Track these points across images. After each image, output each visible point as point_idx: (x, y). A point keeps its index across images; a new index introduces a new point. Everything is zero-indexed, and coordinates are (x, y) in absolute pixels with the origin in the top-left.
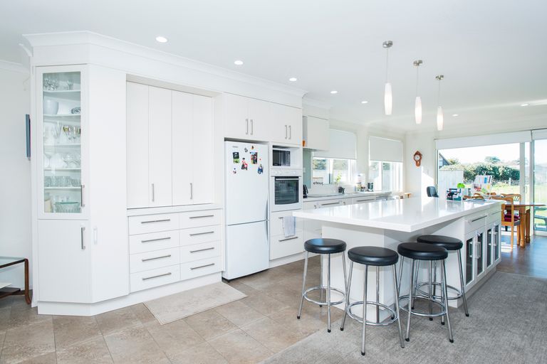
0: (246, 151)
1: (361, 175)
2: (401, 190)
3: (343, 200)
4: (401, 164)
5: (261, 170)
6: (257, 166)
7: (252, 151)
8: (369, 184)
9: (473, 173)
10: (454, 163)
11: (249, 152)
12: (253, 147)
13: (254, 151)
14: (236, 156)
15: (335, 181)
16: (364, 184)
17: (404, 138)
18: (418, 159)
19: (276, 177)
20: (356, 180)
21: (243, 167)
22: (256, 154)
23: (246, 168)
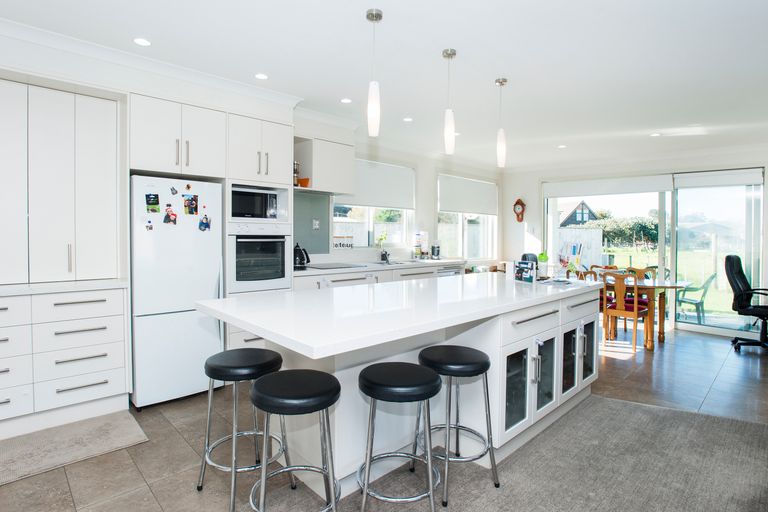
0: (174, 191)
1: (422, 233)
2: (495, 258)
3: (375, 274)
4: (496, 218)
5: (205, 225)
6: (196, 219)
7: (186, 192)
8: (433, 248)
9: (628, 232)
10: (604, 217)
11: (179, 195)
12: (188, 187)
13: (191, 193)
14: (152, 201)
15: (376, 242)
16: (426, 248)
17: (501, 178)
18: (521, 210)
19: (238, 237)
20: (414, 241)
21: (167, 219)
22: (195, 198)
23: (175, 222)
